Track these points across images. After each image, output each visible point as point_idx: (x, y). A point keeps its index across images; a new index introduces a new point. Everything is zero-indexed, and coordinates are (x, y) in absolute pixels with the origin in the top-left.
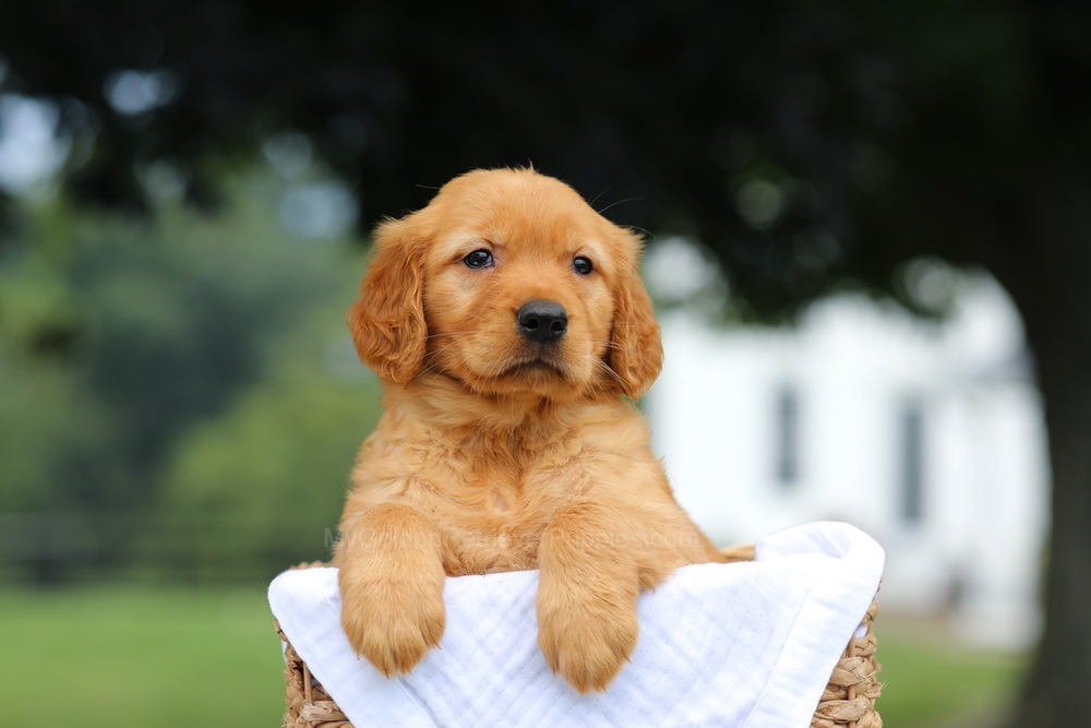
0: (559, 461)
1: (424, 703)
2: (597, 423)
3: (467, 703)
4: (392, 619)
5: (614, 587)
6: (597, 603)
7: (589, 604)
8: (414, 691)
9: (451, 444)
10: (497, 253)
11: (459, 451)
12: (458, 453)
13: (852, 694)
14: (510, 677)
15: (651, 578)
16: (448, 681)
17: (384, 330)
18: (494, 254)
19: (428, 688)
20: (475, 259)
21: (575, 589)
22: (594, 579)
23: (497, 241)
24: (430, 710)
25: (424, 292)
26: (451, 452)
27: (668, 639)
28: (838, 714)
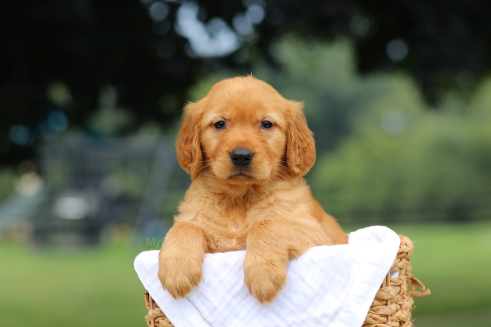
0: (263, 205)
1: (197, 309)
2: (282, 190)
3: (215, 309)
4: (176, 275)
5: (275, 257)
6: (267, 264)
7: (264, 264)
8: (193, 304)
9: (216, 199)
10: (227, 122)
11: (221, 202)
12: (220, 203)
13: (389, 303)
14: (234, 297)
15: (295, 253)
16: (207, 299)
17: (187, 153)
18: (226, 123)
19: (198, 302)
20: (219, 125)
21: (258, 258)
22: (266, 253)
23: (227, 117)
24: (200, 312)
25: (200, 139)
26: (216, 203)
27: (303, 280)
28: (381, 312)
